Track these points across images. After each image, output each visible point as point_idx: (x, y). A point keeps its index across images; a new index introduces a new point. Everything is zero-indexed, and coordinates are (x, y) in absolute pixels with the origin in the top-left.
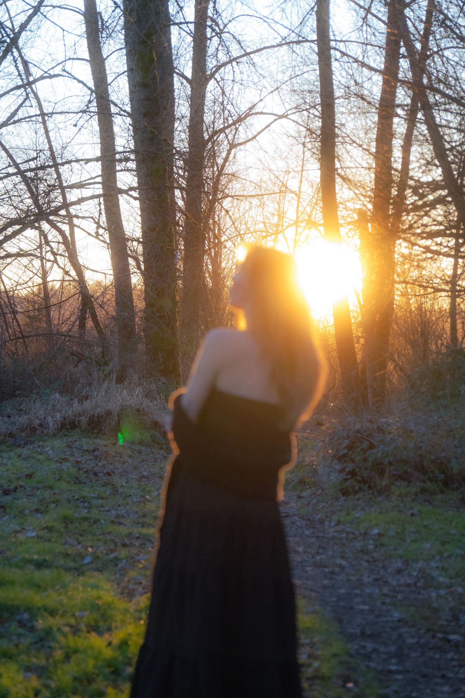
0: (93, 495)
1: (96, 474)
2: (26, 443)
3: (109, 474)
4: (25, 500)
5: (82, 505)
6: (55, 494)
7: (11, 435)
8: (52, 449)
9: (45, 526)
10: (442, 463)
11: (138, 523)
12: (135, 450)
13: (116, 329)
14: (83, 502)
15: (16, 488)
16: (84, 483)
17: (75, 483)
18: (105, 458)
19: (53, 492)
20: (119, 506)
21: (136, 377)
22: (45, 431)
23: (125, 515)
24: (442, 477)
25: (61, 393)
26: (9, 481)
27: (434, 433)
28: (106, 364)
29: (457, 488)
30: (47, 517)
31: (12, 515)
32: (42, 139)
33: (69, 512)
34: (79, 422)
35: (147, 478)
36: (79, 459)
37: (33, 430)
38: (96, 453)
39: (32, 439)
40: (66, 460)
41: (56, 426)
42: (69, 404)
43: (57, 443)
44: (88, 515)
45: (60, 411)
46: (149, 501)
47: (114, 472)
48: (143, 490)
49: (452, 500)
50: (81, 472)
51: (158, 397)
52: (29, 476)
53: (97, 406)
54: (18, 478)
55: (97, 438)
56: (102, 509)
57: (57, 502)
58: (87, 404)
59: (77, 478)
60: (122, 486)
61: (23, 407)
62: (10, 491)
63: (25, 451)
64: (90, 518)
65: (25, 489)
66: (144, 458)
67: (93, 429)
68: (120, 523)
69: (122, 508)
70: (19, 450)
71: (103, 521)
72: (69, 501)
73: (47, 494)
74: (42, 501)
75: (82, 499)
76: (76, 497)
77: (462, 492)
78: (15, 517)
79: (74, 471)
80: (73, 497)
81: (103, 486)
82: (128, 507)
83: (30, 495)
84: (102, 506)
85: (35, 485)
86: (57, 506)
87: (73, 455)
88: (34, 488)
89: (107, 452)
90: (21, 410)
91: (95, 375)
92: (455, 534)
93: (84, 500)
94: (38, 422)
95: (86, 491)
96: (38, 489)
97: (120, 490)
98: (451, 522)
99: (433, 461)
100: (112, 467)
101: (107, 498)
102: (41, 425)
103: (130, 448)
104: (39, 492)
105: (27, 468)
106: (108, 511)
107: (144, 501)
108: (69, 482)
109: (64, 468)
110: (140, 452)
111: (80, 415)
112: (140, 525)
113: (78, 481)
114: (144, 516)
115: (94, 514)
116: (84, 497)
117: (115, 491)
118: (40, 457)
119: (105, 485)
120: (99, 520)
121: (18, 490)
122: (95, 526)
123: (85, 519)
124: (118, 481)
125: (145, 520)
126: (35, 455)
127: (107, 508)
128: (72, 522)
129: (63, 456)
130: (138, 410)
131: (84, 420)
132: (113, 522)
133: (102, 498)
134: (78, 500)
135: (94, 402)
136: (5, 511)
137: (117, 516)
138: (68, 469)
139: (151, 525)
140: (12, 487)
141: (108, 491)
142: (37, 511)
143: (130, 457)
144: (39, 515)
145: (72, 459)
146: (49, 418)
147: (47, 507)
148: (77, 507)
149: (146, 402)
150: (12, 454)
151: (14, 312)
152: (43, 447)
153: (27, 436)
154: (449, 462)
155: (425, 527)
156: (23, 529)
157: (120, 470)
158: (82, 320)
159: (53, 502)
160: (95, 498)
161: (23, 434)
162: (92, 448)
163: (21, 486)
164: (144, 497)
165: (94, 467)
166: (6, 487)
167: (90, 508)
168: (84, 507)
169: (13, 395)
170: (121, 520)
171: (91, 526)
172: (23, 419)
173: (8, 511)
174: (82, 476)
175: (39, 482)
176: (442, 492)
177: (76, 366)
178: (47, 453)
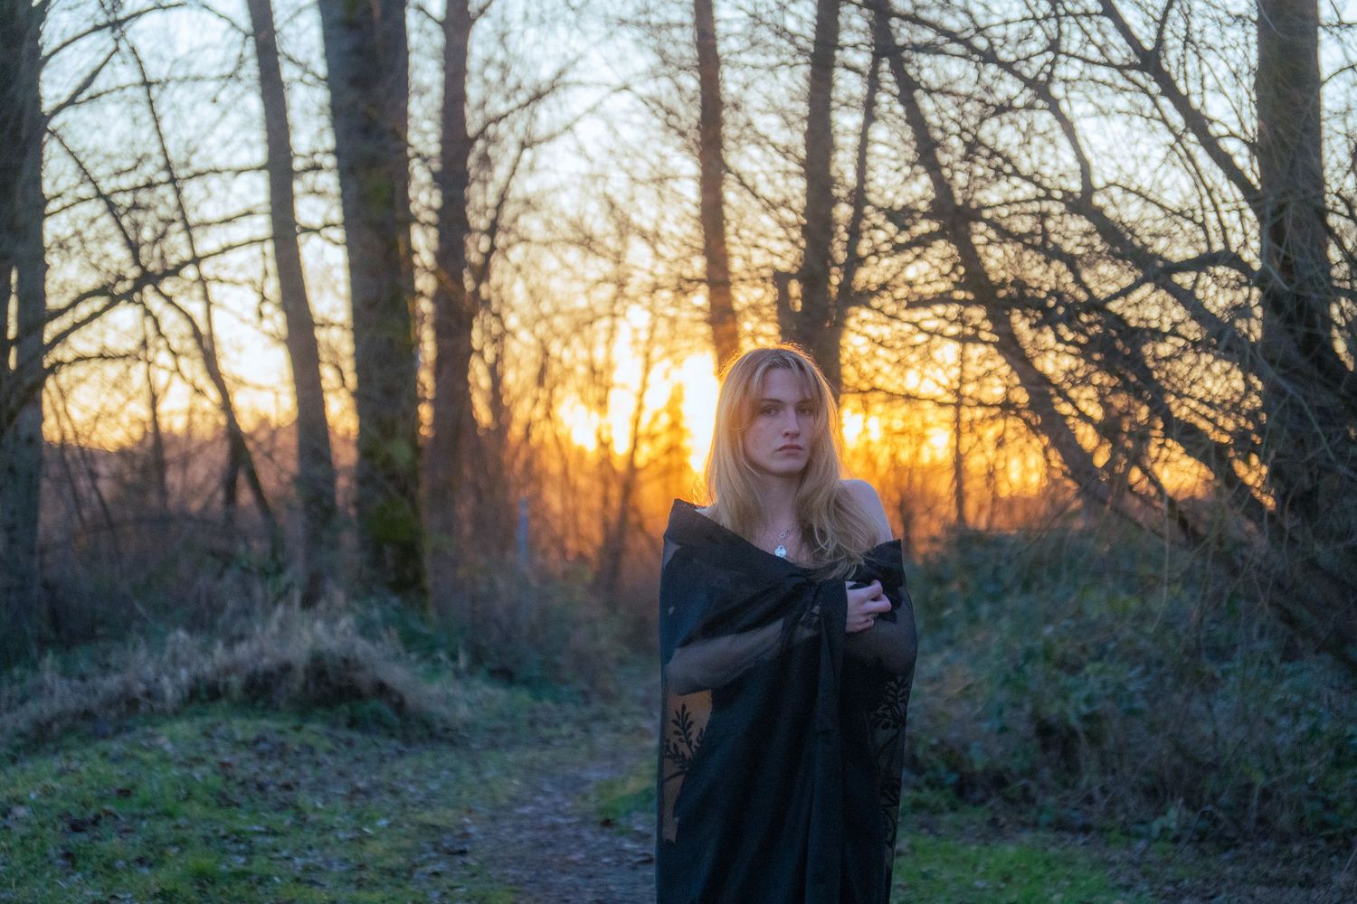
0: (257, 828)
1: (261, 787)
2: (119, 731)
3: (287, 787)
4: (116, 840)
5: (233, 847)
6: (177, 827)
7: (87, 715)
8: (172, 739)
9: (158, 890)
10: (951, 751)
11: (350, 881)
12: (340, 740)
13: (298, 502)
14: (235, 841)
15: (98, 817)
16: (238, 805)
17: (220, 806)
18: (281, 756)
19: (173, 823)
20: (310, 848)
21: (340, 597)
22: (157, 706)
23: (323, 866)
24: (953, 778)
25: (190, 630)
26: (84, 804)
27: (936, 693)
28: (280, 570)
29: (983, 801)
30: (163, 874)
31: (88, 872)
32: (146, 132)
33: (206, 863)
34: (226, 685)
35: (366, 793)
36: (226, 759)
37: (133, 704)
38: (262, 746)
39: (130, 722)
40: (200, 761)
41: (179, 695)
42: (206, 650)
43: (182, 728)
44: (247, 868)
45: (187, 665)
46: (370, 837)
47: (297, 784)
48: (358, 817)
49: (974, 823)
50: (231, 783)
51: (385, 635)
52: (125, 793)
53: (261, 654)
54: (102, 798)
55: (263, 716)
56: (275, 855)
57: (182, 844)
58: (242, 650)
59: (223, 795)
60: (315, 810)
61: (113, 660)
62: (83, 823)
63: (116, 746)
64: (251, 874)
65: (116, 818)
66: (358, 754)
67: (255, 699)
68: (312, 883)
69: (316, 851)
70: (103, 745)
71: (277, 879)
72: (207, 840)
73: (162, 827)
74: (151, 842)
75: (234, 837)
76: (222, 833)
77: (992, 808)
78: (94, 874)
79: (216, 781)
80: (216, 832)
81: (277, 810)
82: (328, 851)
83: (126, 831)
84: (276, 850)
85: (137, 810)
86: (182, 851)
87: (214, 752)
88: (134, 816)
89: (283, 744)
90: (108, 666)
91: (258, 591)
92: (984, 889)
93: (238, 836)
94: (141, 687)
95: (243, 821)
96: (143, 818)
97: (312, 817)
98: (975, 866)
99: (933, 749)
100: (293, 773)
101: (283, 834)
102: (148, 694)
103: (330, 736)
104: (144, 824)
105: (121, 777)
106: (288, 858)
107: (361, 840)
108: (206, 804)
109: (197, 775)
110: (350, 743)
111: (228, 671)
112: (353, 886)
113: (224, 801)
114: (362, 867)
115: (260, 864)
116: (238, 833)
117: (301, 820)
118: (147, 756)
119: (281, 807)
120: (269, 878)
121: (102, 822)
122: (260, 890)
123: (240, 875)
124: (304, 798)
125: (364, 874)
126: (137, 752)
127: (285, 853)
128: (213, 883)
129: (194, 754)
130: (346, 661)
131: (236, 681)
132: (298, 880)
133: (275, 834)
134: (225, 837)
135: (255, 646)
136: (74, 863)
137: (306, 869)
138: (204, 777)
139: (376, 884)
140: (90, 815)
141: (287, 819)
142: (141, 861)
143: (330, 752)
144: (146, 871)
145: (212, 759)
146: (165, 680)
147: (162, 853)
148: (224, 852)
149: (362, 646)
150: (89, 751)
151: (94, 476)
152: (152, 736)
153: (120, 716)
154: (966, 748)
155: (925, 876)
156: (113, 897)
157: (311, 779)
158: (230, 487)
159: (174, 844)
160: (260, 833)
161: (113, 713)
162: (252, 736)
163: (108, 813)
164: (359, 829)
165: (256, 774)
166: (76, 815)
167: (250, 854)
168: (239, 853)
169: (89, 636)
170: (314, 876)
171: (253, 889)
172: (112, 683)
173: (80, 863)
174: (235, 793)
175: (145, 804)
176: (954, 809)
177: (220, 576)
178: (161, 747)
